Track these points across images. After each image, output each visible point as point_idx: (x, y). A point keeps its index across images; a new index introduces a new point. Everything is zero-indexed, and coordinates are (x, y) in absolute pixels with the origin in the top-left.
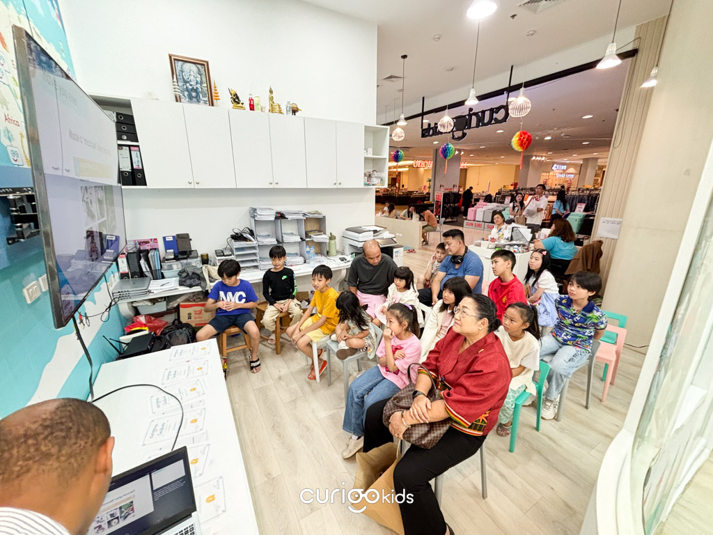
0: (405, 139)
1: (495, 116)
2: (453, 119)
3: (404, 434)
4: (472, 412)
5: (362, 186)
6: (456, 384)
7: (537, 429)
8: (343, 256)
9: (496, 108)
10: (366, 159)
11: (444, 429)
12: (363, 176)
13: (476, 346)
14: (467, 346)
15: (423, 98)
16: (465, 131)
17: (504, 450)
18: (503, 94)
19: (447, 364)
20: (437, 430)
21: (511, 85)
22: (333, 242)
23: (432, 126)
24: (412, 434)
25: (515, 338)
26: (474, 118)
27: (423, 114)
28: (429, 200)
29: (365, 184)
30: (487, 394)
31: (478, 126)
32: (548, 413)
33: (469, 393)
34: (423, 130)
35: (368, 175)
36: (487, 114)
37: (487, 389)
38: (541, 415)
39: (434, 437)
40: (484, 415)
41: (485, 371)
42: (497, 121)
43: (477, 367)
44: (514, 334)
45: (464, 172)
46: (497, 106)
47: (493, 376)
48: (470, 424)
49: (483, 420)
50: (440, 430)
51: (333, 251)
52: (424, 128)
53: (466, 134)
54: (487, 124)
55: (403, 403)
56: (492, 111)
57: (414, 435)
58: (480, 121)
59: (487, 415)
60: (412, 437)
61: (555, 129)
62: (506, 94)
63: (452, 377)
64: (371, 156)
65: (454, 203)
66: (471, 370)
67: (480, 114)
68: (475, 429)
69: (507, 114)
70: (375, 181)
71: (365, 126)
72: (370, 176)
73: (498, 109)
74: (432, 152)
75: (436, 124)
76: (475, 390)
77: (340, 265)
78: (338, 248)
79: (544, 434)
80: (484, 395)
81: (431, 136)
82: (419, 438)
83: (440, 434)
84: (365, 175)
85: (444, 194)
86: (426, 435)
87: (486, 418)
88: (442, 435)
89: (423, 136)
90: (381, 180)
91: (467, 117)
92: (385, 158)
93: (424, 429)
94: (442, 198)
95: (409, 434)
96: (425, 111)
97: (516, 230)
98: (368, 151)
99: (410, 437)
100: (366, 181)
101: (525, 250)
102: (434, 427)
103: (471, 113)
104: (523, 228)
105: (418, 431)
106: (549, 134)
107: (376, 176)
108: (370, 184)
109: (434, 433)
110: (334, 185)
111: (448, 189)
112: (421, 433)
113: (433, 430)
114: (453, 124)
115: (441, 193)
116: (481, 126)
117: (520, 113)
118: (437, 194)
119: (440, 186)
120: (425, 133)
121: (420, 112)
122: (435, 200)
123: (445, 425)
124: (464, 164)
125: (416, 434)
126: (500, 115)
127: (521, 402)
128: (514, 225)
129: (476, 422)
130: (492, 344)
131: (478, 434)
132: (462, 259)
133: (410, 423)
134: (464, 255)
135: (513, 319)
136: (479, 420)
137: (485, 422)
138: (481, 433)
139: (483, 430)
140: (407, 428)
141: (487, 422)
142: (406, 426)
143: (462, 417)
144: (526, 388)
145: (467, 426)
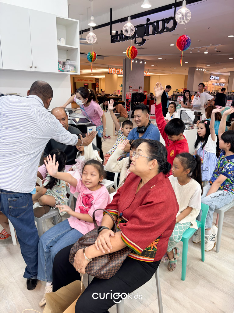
0: (97, 43)
1: (166, 25)
2: (135, 27)
3: (86, 268)
4: (144, 239)
5: (57, 71)
6: (132, 217)
7: (202, 260)
10: (60, 48)
11: (121, 259)
12: (58, 63)
13: (150, 184)
14: (142, 185)
15: (111, 9)
16: (144, 37)
17: (177, 280)
18: (171, 8)
19: (125, 202)
20: (115, 260)
23: (119, 33)
24: (93, 266)
25: (182, 182)
26: (151, 27)
27: (111, 23)
28: (122, 100)
29: (60, 70)
30: (156, 222)
31: (154, 34)
33: (142, 222)
34: (112, 37)
35: (62, 63)
36: (161, 23)
37: (157, 218)
39: (112, 267)
40: (154, 243)
41: (155, 202)
42: (169, 30)
43: (148, 199)
44: (181, 179)
45: (148, 79)
46: (168, 18)
47: (162, 206)
48: (142, 250)
49: (154, 247)
50: (118, 260)
52: (112, 35)
53: (145, 40)
54: (160, 32)
55: (88, 241)
56: (165, 21)
57: (95, 268)
58: (156, 31)
59: (157, 243)
60: (93, 270)
61: (211, 45)
62: (173, 8)
63: (128, 212)
64: (63, 44)
65: (141, 102)
66: (144, 202)
67: (155, 23)
68: (147, 256)
69: (175, 23)
70: (68, 68)
71: (57, 18)
72: (64, 64)
73: (168, 20)
74: (122, 61)
75: (122, 31)
76: (147, 220)
79: (207, 263)
80: (154, 223)
81: (119, 41)
82: (99, 269)
83: (118, 264)
84: (59, 63)
85: (132, 94)
86: (105, 266)
87: (156, 245)
88: (120, 265)
89: (112, 41)
90: (74, 68)
91: (146, 26)
92: (77, 49)
93: (105, 261)
94: (131, 97)
95: (91, 267)
96: (113, 20)
97: (184, 113)
98: (61, 41)
99: (91, 270)
100: (61, 68)
101: (190, 127)
102: (112, 258)
103: (148, 22)
104: (189, 111)
105: (99, 264)
106: (207, 49)
107: (70, 63)
108: (64, 70)
109: (112, 263)
110: (30, 68)
111: (135, 90)
112: (101, 265)
113: (112, 261)
114: (134, 29)
115: (130, 93)
116: (156, 33)
117: (183, 20)
118: (127, 94)
119: (130, 87)
120: (114, 39)
121: (109, 21)
122: (126, 99)
123: (122, 255)
124: (147, 73)
125: (96, 266)
126: (170, 25)
127: (188, 236)
128: (182, 109)
129: (148, 249)
130: (162, 181)
131: (152, 261)
132: (145, 129)
133: (91, 257)
134: (147, 126)
135: (176, 166)
136: (151, 247)
137: (156, 249)
138: (153, 260)
139: (155, 257)
140: (88, 262)
141: (158, 249)
142: (88, 260)
143: (136, 243)
144: (192, 225)
145: (140, 253)
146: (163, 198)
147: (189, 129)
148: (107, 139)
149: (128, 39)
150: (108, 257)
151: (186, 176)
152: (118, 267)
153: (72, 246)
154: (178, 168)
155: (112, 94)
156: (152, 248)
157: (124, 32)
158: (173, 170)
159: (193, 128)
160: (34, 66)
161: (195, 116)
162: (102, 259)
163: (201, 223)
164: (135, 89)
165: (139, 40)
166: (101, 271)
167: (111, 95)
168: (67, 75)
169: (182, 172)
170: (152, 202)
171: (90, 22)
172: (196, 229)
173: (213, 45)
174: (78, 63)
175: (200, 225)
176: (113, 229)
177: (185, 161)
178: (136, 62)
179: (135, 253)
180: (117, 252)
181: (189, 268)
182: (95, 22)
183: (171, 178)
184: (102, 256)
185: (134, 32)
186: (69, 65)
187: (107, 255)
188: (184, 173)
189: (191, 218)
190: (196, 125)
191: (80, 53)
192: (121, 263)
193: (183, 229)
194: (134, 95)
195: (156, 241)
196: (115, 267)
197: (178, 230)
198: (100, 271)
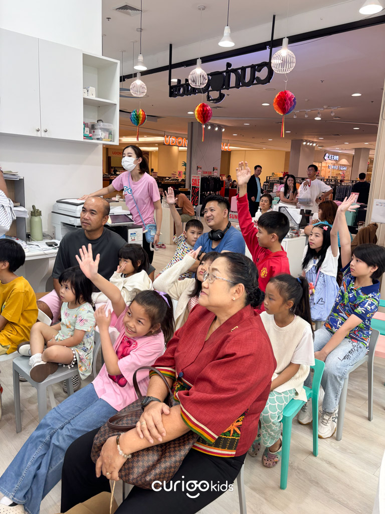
0: (147, 96)
1: (257, 74)
2: (208, 75)
3: (120, 471)
5: (81, 139)
6: (199, 379)
7: (314, 454)
8: (53, 241)
9: (259, 65)
10: (87, 103)
11: (181, 454)
12: (83, 126)
13: (229, 323)
14: (216, 326)
15: (171, 46)
16: (223, 91)
18: (265, 48)
19: (188, 354)
20: (170, 456)
21: (274, 38)
22: (36, 219)
23: (183, 82)
24: (133, 468)
25: (281, 322)
26: (233, 77)
27: (171, 67)
28: (185, 187)
29: (85, 137)
31: (237, 86)
32: (325, 430)
34: (171, 88)
35: (90, 126)
36: (248, 71)
37: (242, 381)
38: (318, 433)
39: (165, 469)
40: (235, 424)
41: (239, 354)
42: (260, 82)
43: (227, 349)
44: (280, 316)
45: (227, 155)
46: (259, 62)
47: (249, 361)
48: (216, 437)
49: (235, 431)
50: (175, 456)
51: (37, 233)
52: (172, 85)
53: (224, 95)
54: (248, 85)
55: (124, 424)
56: (255, 68)
57: (136, 470)
58: (240, 83)
59: (240, 423)
60: (133, 473)
61: (325, 107)
62: (268, 50)
64: (92, 96)
65: (215, 191)
66: (220, 354)
67: (240, 71)
68: (224, 447)
69: (271, 72)
70: (100, 133)
71: (84, 55)
72: (93, 127)
73: (260, 66)
75: (187, 80)
76: (225, 384)
77: (46, 252)
78: (45, 229)
79: (322, 459)
80: (236, 390)
81: (182, 95)
83: (176, 462)
84: (86, 125)
85: (202, 179)
86: (154, 466)
87: (239, 427)
89: (172, 94)
90: (109, 134)
91: (225, 74)
92: (115, 104)
93: (152, 457)
94: (200, 184)
95: (129, 469)
96: (173, 63)
97: (284, 211)
98: (89, 91)
99: (129, 474)
100: (88, 133)
101: (294, 234)
102: (166, 453)
103: (229, 69)
104: (292, 208)
105: (143, 462)
106: (319, 113)
107: (102, 127)
108: (93, 137)
109: (165, 462)
110: (36, 132)
111: (207, 172)
112: (146, 464)
113: (165, 457)
114: (206, 77)
115: (199, 177)
116: (241, 86)
117: (284, 68)
118: (194, 178)
119: (198, 168)
120: (174, 91)
121: (168, 64)
122: (192, 185)
123: (183, 447)
124: (226, 146)
125: (138, 467)
126: (263, 74)
127: (291, 413)
128: (281, 204)
129: (225, 435)
130: (250, 319)
131: (231, 455)
132: (223, 235)
133: (129, 451)
134: (226, 230)
135: (271, 297)
136: (230, 431)
137: (238, 434)
138: (234, 453)
139: (237, 448)
140: (124, 460)
141: (241, 434)
142: (124, 456)
143: (206, 426)
144: (297, 394)
145: (213, 441)
146: (251, 348)
147: (292, 237)
148: (161, 249)
149: (197, 93)
150: (158, 451)
151: (287, 312)
152: (175, 467)
153: (96, 431)
154: (274, 300)
155: (169, 178)
156: (232, 432)
157: (190, 82)
158: (267, 304)
159: (298, 236)
160: (43, 128)
161: (301, 216)
162: (148, 455)
163: (312, 391)
164: (206, 170)
165: (215, 94)
166: (146, 476)
167: (167, 178)
168: (96, 145)
169: (281, 306)
170: (234, 354)
171: (136, 65)
172: (304, 401)
173: (329, 106)
174: (116, 127)
175: (310, 394)
176: (167, 401)
177: (285, 288)
178: (209, 128)
179: (204, 442)
180: (174, 441)
181: (292, 467)
182: (144, 64)
183: (263, 315)
184: (148, 449)
185: (207, 81)
186: (101, 129)
187: (157, 446)
188: (284, 306)
189: (297, 383)
190: (302, 230)
191: (120, 111)
192: (180, 462)
193: (285, 402)
194: (204, 180)
195: (238, 421)
196: (171, 467)
197: (276, 404)
198: (144, 475)
